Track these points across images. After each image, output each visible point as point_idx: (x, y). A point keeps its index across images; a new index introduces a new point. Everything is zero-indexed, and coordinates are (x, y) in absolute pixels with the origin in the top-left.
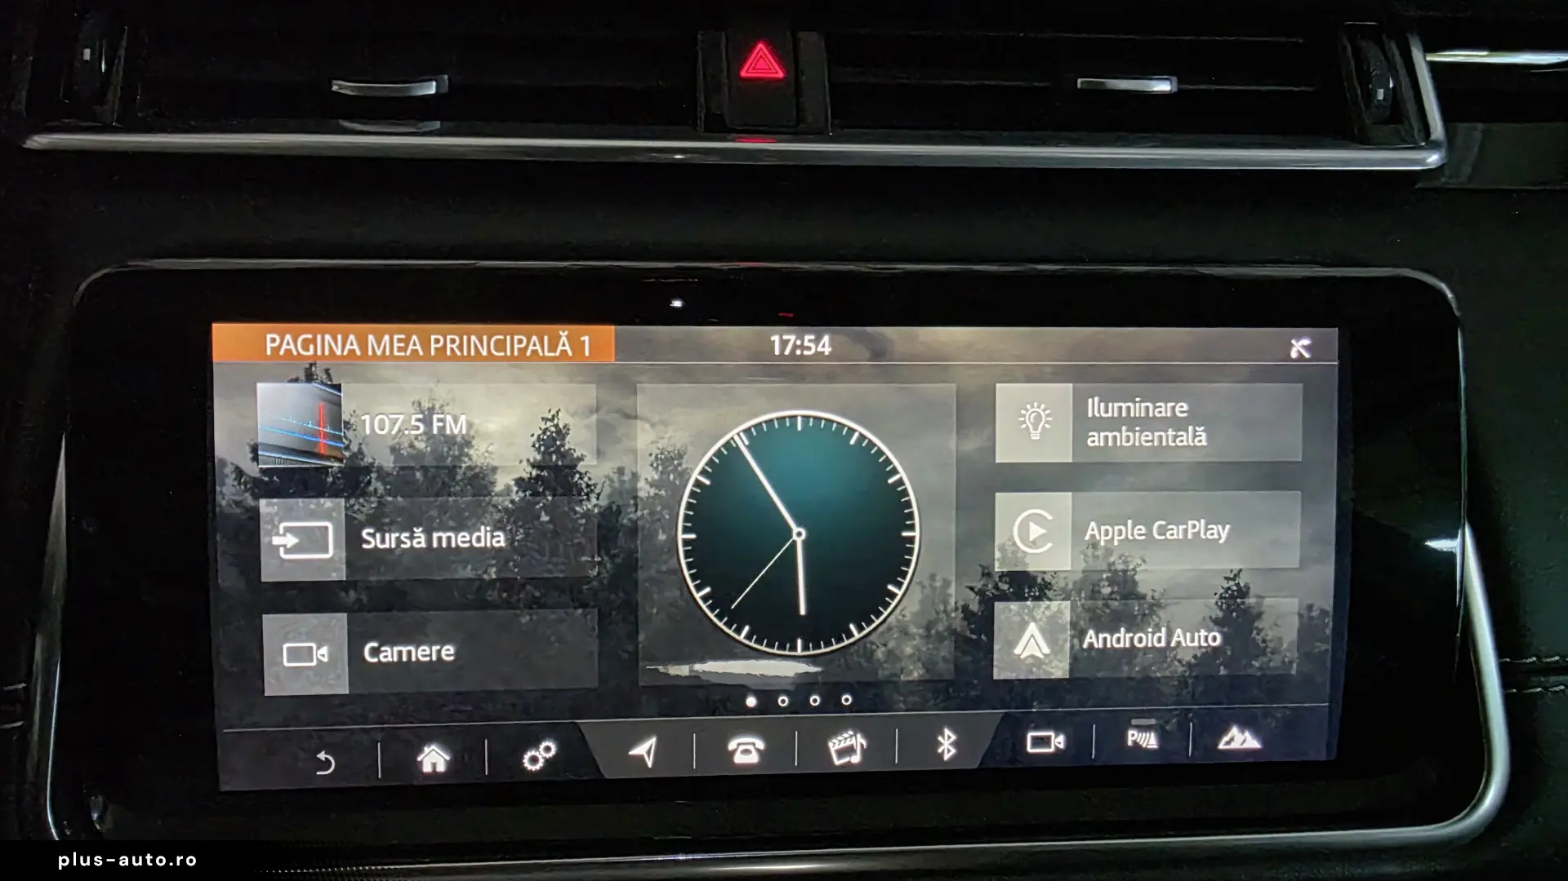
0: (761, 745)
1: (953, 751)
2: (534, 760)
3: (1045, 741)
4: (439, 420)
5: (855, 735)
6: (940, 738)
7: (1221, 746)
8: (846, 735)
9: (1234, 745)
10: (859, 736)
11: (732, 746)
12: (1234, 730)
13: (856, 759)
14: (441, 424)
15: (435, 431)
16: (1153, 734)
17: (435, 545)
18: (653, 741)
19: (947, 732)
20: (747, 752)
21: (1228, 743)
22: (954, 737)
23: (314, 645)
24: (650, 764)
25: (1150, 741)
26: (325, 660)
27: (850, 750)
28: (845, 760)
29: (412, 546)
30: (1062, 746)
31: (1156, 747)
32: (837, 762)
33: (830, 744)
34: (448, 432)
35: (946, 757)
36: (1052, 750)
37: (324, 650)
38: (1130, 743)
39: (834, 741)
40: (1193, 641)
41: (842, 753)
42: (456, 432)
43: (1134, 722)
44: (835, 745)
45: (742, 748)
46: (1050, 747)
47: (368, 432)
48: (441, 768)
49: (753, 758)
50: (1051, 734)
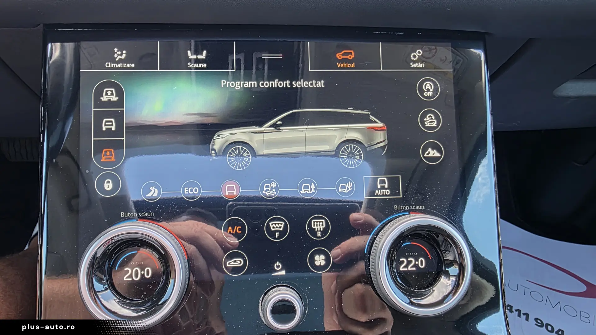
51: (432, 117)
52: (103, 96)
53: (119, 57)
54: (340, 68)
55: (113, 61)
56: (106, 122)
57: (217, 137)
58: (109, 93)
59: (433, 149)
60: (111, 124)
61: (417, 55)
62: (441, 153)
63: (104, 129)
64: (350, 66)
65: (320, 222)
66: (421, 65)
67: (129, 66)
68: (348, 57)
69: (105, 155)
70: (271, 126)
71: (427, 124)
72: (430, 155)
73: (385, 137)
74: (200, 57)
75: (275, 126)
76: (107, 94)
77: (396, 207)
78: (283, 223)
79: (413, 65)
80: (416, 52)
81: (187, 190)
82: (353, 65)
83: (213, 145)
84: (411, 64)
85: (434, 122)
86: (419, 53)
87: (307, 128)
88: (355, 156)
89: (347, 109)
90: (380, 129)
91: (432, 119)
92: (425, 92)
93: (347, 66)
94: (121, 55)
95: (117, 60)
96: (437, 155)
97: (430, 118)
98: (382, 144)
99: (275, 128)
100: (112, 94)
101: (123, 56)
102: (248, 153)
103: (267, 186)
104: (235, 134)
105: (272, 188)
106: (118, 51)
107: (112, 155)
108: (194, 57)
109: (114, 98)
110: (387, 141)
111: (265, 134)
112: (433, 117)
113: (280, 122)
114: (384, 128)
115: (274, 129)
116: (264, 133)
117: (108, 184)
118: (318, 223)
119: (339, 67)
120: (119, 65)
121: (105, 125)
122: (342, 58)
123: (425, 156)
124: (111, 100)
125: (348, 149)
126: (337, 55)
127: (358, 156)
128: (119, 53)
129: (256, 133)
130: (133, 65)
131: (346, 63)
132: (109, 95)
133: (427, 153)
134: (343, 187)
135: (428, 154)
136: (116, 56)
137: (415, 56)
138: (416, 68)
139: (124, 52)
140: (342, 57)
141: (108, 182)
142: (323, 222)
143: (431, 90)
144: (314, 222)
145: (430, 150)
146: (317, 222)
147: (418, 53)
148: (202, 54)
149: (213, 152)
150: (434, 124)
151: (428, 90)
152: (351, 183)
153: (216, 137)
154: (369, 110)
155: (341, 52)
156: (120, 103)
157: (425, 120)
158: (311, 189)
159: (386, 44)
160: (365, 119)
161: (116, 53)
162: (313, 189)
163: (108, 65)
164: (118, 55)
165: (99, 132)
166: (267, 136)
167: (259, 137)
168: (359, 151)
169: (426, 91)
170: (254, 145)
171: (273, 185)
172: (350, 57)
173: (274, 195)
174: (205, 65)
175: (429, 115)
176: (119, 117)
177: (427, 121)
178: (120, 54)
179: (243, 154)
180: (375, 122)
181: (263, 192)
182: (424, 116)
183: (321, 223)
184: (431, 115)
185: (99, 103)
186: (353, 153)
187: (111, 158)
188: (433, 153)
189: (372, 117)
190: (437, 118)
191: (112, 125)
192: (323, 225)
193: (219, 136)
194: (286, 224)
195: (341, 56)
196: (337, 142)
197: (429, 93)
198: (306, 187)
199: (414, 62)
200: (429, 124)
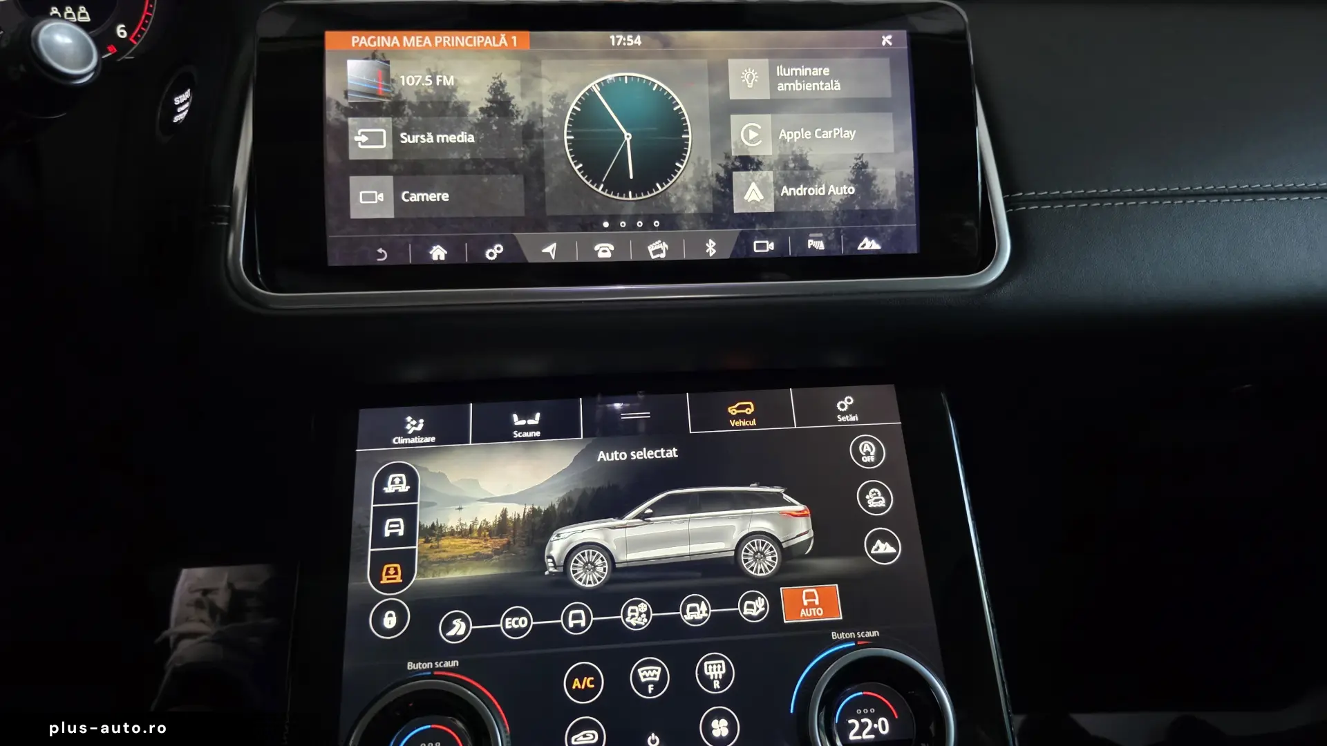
0: (612, 248)
1: (714, 251)
2: (491, 254)
3: (764, 246)
4: (440, 78)
5: (662, 243)
6: (707, 245)
7: (859, 248)
8: (657, 243)
9: (867, 248)
10: (664, 243)
11: (597, 248)
12: (866, 240)
13: (663, 256)
14: (441, 80)
15: (438, 84)
16: (822, 242)
17: (438, 141)
18: (554, 245)
19: (711, 241)
20: (605, 251)
21: (863, 246)
22: (714, 244)
23: (376, 192)
24: (553, 257)
25: (820, 246)
26: (382, 200)
27: (659, 251)
28: (657, 256)
29: (426, 142)
30: (773, 249)
31: (823, 249)
32: (653, 257)
33: (649, 248)
34: (445, 84)
35: (711, 255)
36: (767, 250)
37: (381, 195)
38: (809, 247)
39: (651, 246)
40: (839, 192)
41: (656, 252)
42: (449, 84)
43: (811, 235)
44: (651, 248)
45: (602, 249)
46: (766, 249)
47: (403, 84)
48: (442, 258)
49: (608, 255)
50: (767, 242)
51: (877, 493)
52: (387, 486)
53: (414, 428)
54: (735, 427)
55: (405, 434)
56: (391, 523)
57: (556, 538)
58: (397, 481)
59: (883, 542)
60: (397, 526)
61: (845, 404)
62: (897, 547)
63: (387, 533)
64: (748, 423)
65: (717, 665)
66: (854, 418)
67: (427, 440)
68: (745, 411)
69: (387, 574)
70: (637, 517)
71: (871, 504)
72: (881, 551)
73: (808, 527)
74: (531, 422)
75: (642, 516)
76: (393, 483)
77: (834, 635)
78: (660, 669)
79: (841, 419)
80: (844, 400)
81: (510, 623)
82: (754, 423)
83: (551, 549)
84: (839, 416)
85: (881, 500)
86: (849, 400)
87: (690, 518)
88: (765, 556)
89: (748, 485)
90: (800, 515)
91: (877, 495)
92: (863, 456)
93: (745, 423)
94: (416, 426)
95: (410, 432)
96: (891, 550)
97: (875, 494)
98: (805, 537)
99: (643, 519)
100: (401, 483)
101: (420, 428)
102: (602, 559)
103: (633, 611)
104: (583, 531)
105: (640, 614)
106: (412, 420)
107: (396, 573)
108: (523, 422)
109: (404, 488)
110: (812, 534)
111: (627, 529)
112: (879, 493)
113: (649, 511)
114: (806, 512)
115: (641, 521)
116: (626, 527)
117: (390, 618)
118: (715, 667)
119: (733, 425)
120: (414, 440)
121: (389, 528)
122: (738, 414)
123: (873, 552)
124: (400, 491)
125: (754, 546)
126: (729, 409)
127: (771, 557)
128: (414, 422)
129: (614, 528)
130: (433, 439)
131: (742, 420)
132: (397, 484)
133: (875, 547)
134: (750, 606)
135: (876, 550)
136: (408, 427)
137: (842, 406)
138: (846, 422)
139: (422, 421)
140: (737, 412)
141: (390, 615)
142: (721, 664)
143: (872, 453)
144: (708, 665)
145: (879, 542)
146: (712, 665)
147: (847, 402)
148: (533, 418)
149: (550, 560)
150: (882, 504)
151: (868, 454)
152: (763, 600)
153: (553, 537)
154: (782, 486)
155: (735, 405)
156: (412, 495)
157: (867, 497)
158: (701, 612)
159: (800, 391)
160: (777, 500)
161: (409, 423)
162: (704, 612)
163: (397, 440)
164: (412, 426)
165: (379, 539)
166: (631, 533)
167: (620, 534)
168: (771, 549)
169: (864, 454)
170: (612, 547)
171: (642, 608)
172: (749, 411)
173: (643, 624)
174: (538, 434)
175: (872, 490)
176: (409, 515)
177: (870, 498)
178: (413, 424)
179: (595, 561)
180: (792, 504)
181: (628, 620)
182: (865, 491)
183: (719, 667)
184: (876, 490)
185: (381, 496)
186: (762, 553)
187: (395, 579)
188: (883, 548)
189: (786, 497)
190: (885, 494)
191: (399, 528)
192: (721, 670)
193: (558, 535)
194: (663, 669)
195: (734, 410)
196: (737, 537)
197: (868, 457)
198: (694, 609)
199: (843, 414)
200: (873, 503)
